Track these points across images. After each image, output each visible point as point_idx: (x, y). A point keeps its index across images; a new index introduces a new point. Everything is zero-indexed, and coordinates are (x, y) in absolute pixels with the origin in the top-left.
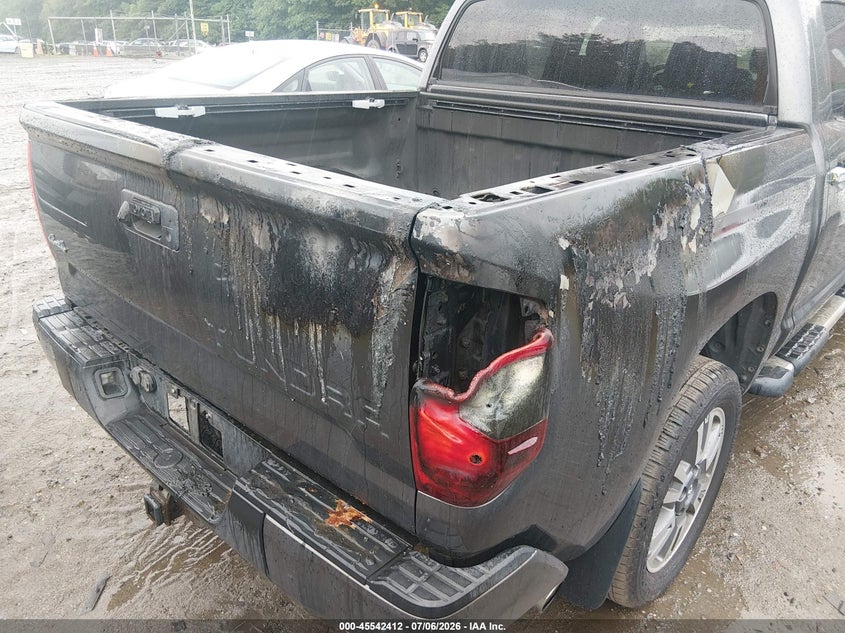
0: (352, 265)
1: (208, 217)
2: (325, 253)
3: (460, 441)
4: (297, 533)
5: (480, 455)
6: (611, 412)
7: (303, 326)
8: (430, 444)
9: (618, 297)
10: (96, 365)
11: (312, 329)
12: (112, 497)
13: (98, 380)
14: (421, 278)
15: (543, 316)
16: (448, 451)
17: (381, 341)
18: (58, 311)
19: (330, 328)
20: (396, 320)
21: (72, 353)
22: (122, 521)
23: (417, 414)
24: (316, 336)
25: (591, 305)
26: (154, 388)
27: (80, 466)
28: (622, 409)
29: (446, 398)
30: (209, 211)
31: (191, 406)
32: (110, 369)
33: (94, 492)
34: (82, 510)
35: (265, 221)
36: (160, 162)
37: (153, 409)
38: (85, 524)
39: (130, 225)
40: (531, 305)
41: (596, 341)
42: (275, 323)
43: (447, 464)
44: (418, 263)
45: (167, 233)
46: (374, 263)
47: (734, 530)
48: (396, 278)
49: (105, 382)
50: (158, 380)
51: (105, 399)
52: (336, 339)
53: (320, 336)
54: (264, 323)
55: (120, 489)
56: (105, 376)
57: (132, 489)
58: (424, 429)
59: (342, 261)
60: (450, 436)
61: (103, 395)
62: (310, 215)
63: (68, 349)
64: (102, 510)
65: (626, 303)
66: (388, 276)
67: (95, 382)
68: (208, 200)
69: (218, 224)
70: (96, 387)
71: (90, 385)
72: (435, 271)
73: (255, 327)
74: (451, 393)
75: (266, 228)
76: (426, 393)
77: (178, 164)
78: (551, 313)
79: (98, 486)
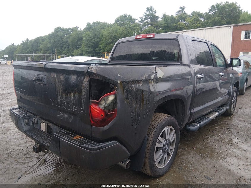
0: (78, 80)
1: (52, 76)
2: (74, 78)
3: (99, 112)
4: (67, 140)
5: (103, 114)
6: (134, 113)
7: (70, 94)
8: (93, 114)
9: (133, 88)
10: (24, 118)
11: (71, 94)
12: (24, 159)
13: (24, 121)
14: (90, 79)
15: (115, 88)
16: (96, 114)
17: (83, 93)
18: (16, 109)
19: (74, 93)
20: (86, 88)
21: (19, 116)
22: (26, 164)
23: (90, 106)
24: (72, 96)
25: (126, 88)
26: (38, 123)
27: (16, 153)
28: (137, 113)
29: (95, 102)
30: (52, 75)
31: (46, 124)
32: (28, 119)
33: (20, 158)
34: (16, 162)
35: (63, 74)
36: (43, 66)
37: (37, 128)
38: (16, 165)
39: (36, 82)
40: (112, 85)
41: (128, 96)
42: (64, 95)
43: (96, 117)
44: (90, 76)
45: (44, 81)
46: (82, 78)
47: (184, 163)
48: (86, 80)
49: (26, 122)
50: (39, 120)
51: (26, 126)
52: (76, 95)
53: (73, 96)
54: (62, 96)
55: (27, 157)
56: (26, 121)
57: (30, 157)
58: (92, 110)
59: (77, 79)
60: (97, 111)
61: (25, 125)
62: (71, 71)
63: (18, 115)
64: (21, 162)
65: (135, 90)
66: (85, 80)
67: (24, 122)
68: (52, 73)
69: (54, 77)
70: (24, 123)
71: (22, 122)
72: (92, 77)
73: (60, 97)
74: (96, 101)
75: (63, 76)
76: (92, 102)
77: (47, 66)
78: (116, 88)
79: (21, 157)
